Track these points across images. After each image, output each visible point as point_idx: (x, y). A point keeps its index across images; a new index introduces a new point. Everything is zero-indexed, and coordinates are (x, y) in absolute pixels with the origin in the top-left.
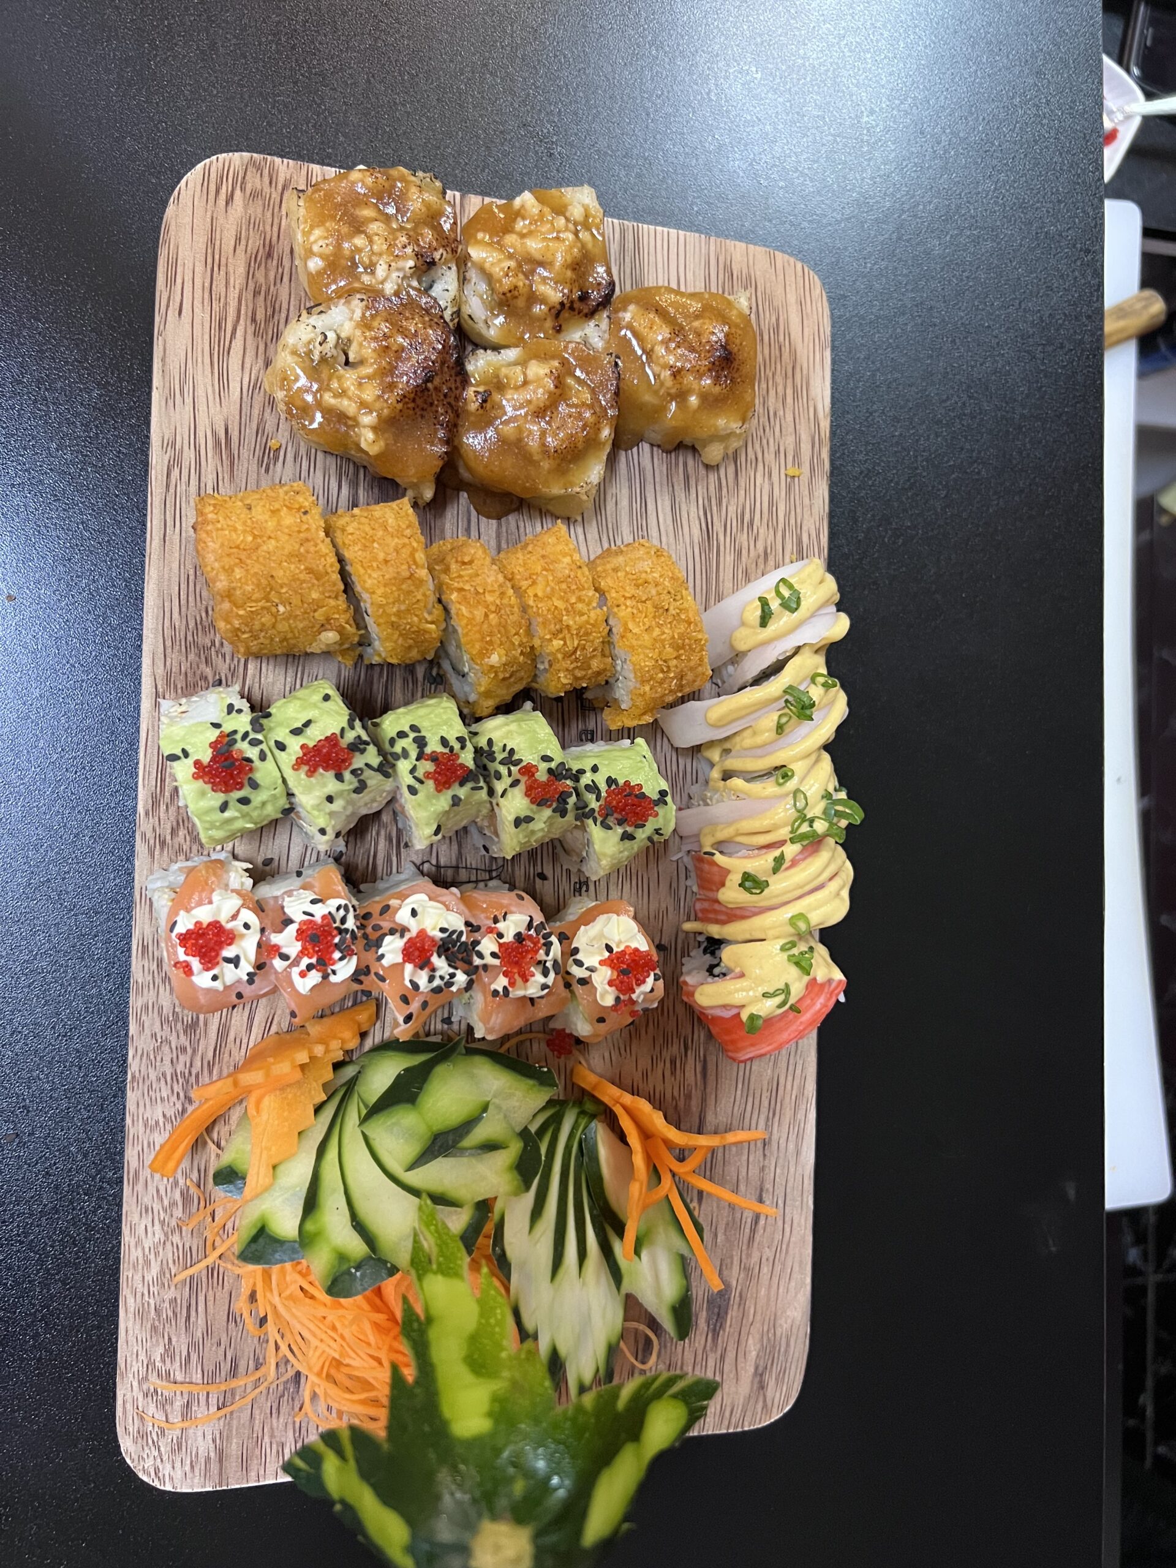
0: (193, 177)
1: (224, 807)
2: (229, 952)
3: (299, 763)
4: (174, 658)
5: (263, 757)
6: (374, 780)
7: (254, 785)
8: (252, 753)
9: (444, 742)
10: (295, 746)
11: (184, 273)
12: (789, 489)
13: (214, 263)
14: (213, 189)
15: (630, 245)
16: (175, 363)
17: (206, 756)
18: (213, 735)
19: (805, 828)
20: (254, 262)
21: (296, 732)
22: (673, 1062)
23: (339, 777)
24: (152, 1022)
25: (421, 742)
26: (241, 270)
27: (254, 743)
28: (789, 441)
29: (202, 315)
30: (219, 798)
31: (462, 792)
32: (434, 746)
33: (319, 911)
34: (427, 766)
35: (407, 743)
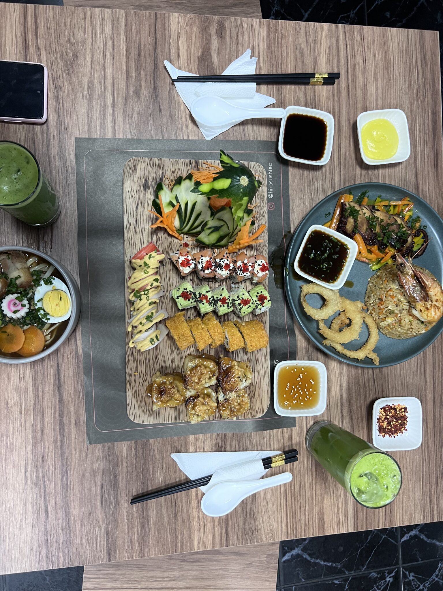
0: (265, 411)
1: (261, 292)
2: (261, 267)
3: (250, 301)
4: (264, 320)
5: (256, 301)
6: (236, 298)
7: (257, 296)
8: (258, 302)
9: (224, 306)
10: (250, 304)
11: (266, 392)
12: (137, 369)
13: (261, 396)
14: (262, 410)
15: (177, 417)
16: (267, 375)
17: (265, 301)
18: (264, 305)
19: (146, 292)
20: (254, 397)
21: (250, 306)
22: (159, 240)
23: (242, 298)
24: (264, 252)
25: (228, 306)
26: (256, 395)
27: (257, 304)
28: (137, 380)
29: (262, 385)
30: (262, 293)
31: (220, 297)
32: (226, 305)
33: (245, 274)
34: (227, 301)
35: (230, 305)
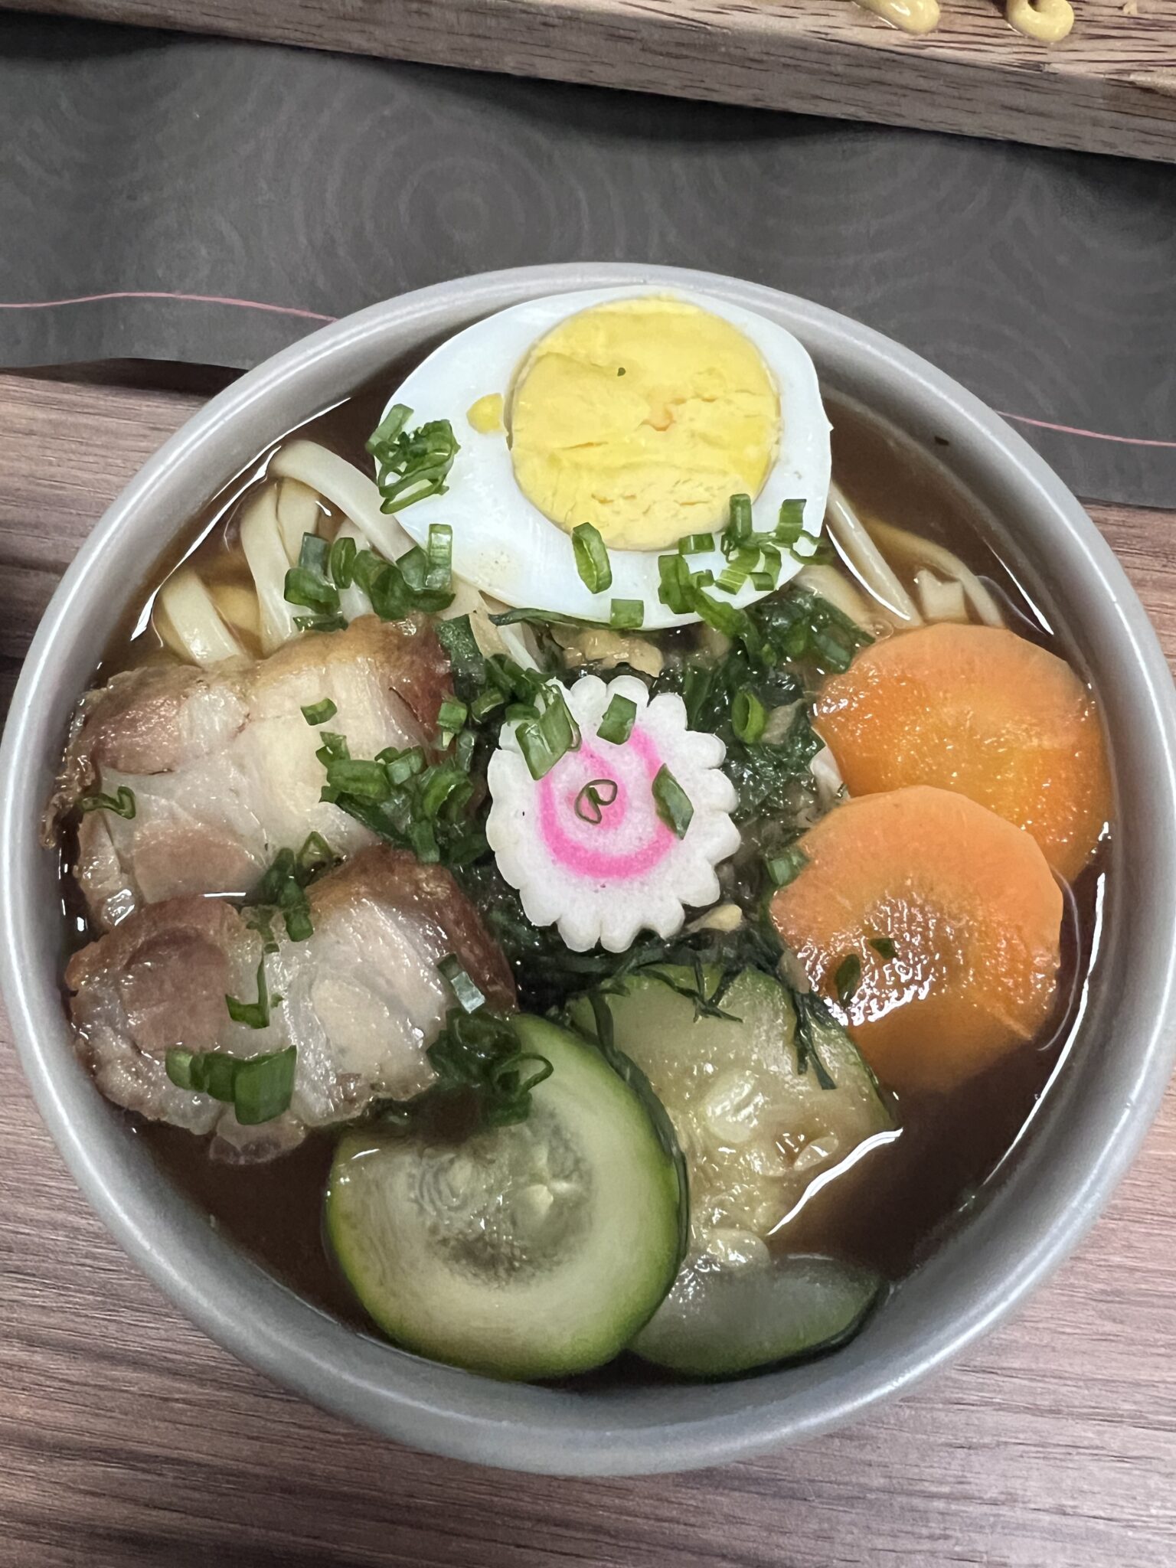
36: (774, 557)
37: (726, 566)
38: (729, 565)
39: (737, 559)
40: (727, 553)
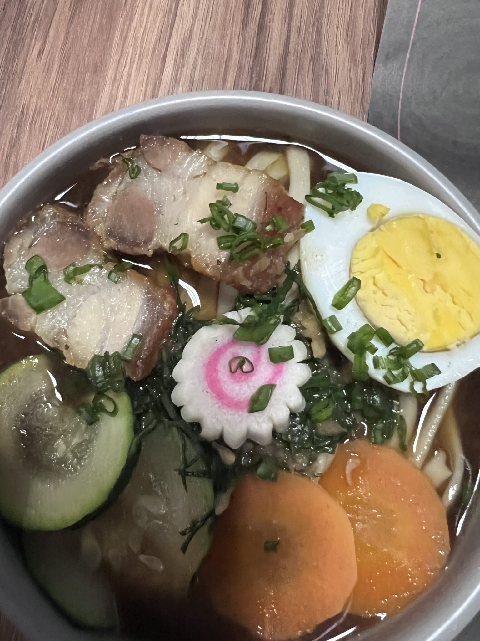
36: (404, 376)
37: (384, 357)
38: (386, 358)
39: (392, 360)
40: (391, 354)
